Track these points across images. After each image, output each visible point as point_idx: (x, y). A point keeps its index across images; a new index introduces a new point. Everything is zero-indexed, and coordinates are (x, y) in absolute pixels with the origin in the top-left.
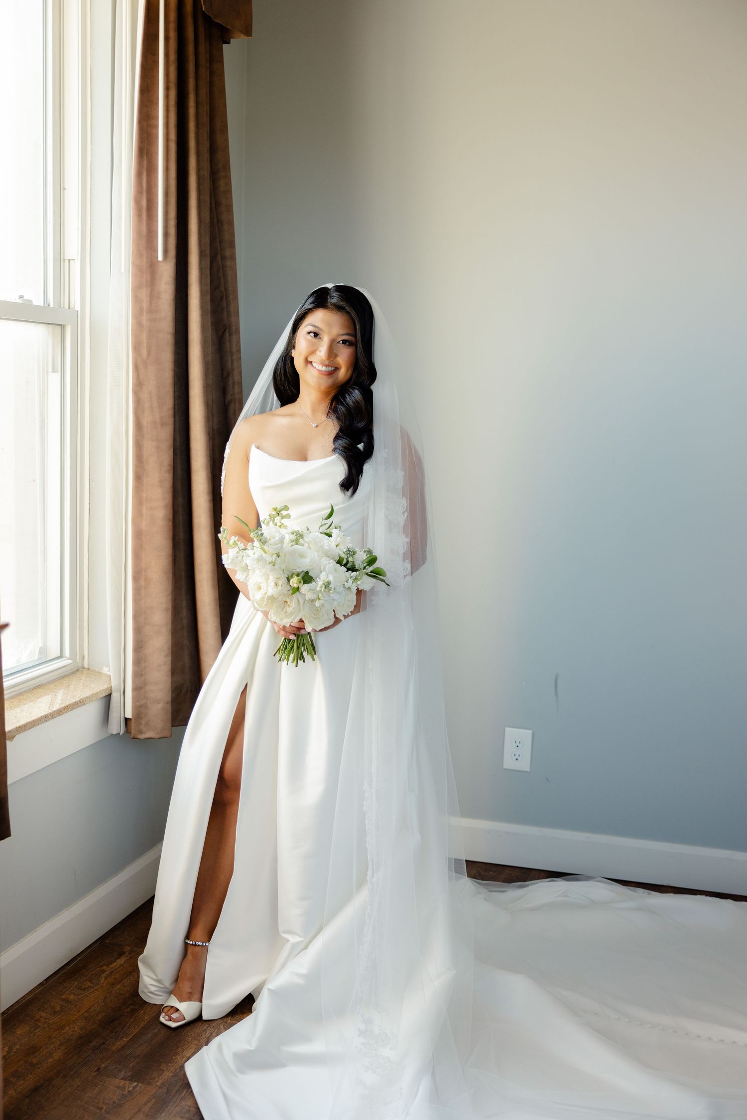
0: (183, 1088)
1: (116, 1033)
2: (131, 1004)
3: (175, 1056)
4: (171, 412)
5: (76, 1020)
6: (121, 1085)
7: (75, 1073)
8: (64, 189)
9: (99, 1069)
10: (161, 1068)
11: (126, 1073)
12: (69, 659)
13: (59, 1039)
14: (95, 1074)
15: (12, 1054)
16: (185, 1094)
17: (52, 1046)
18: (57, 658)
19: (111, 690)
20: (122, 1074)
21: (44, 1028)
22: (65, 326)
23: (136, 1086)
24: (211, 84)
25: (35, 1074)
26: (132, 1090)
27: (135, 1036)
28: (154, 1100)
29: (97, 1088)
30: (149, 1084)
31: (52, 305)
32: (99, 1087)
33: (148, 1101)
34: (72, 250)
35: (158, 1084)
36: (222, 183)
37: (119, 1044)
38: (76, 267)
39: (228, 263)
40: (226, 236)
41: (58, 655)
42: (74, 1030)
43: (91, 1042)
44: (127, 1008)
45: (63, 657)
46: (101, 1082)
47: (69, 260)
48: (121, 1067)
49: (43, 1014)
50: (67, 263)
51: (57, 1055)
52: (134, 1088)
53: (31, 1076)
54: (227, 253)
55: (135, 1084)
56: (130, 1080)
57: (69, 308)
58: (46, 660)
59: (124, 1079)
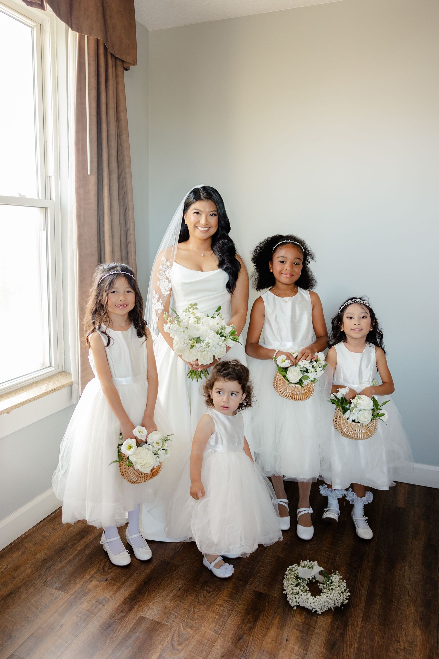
0: (83, 596)
1: (61, 558)
2: (74, 540)
3: (86, 574)
4: (97, 249)
5: (45, 549)
6: (53, 593)
7: (33, 584)
8: (47, 142)
9: (45, 581)
10: (76, 582)
11: (58, 584)
12: (54, 368)
13: (33, 561)
14: (43, 584)
15: (6, 570)
16: (83, 600)
17: (28, 565)
18: (48, 367)
19: (72, 383)
20: (56, 585)
21: (28, 554)
22: (47, 208)
23: (61, 593)
24: (117, 88)
25: (13, 584)
26: (58, 596)
27: (70, 560)
28: (66, 604)
29: (41, 594)
30: (67, 593)
31: (41, 199)
32: (42, 593)
33: (63, 604)
34: (51, 171)
35: (72, 593)
36: (124, 137)
37: (61, 565)
38: (53, 179)
39: (128, 176)
40: (127, 163)
41: (49, 366)
42: (41, 556)
43: (47, 563)
44: (71, 542)
45: (52, 366)
46: (44, 590)
47: (50, 176)
48: (57, 580)
49: (30, 545)
50: (49, 177)
51: (28, 572)
52: (59, 594)
53: (10, 585)
54: (127, 170)
55: (60, 592)
56: (58, 590)
57: (50, 200)
58: (44, 367)
59: (56, 589)
